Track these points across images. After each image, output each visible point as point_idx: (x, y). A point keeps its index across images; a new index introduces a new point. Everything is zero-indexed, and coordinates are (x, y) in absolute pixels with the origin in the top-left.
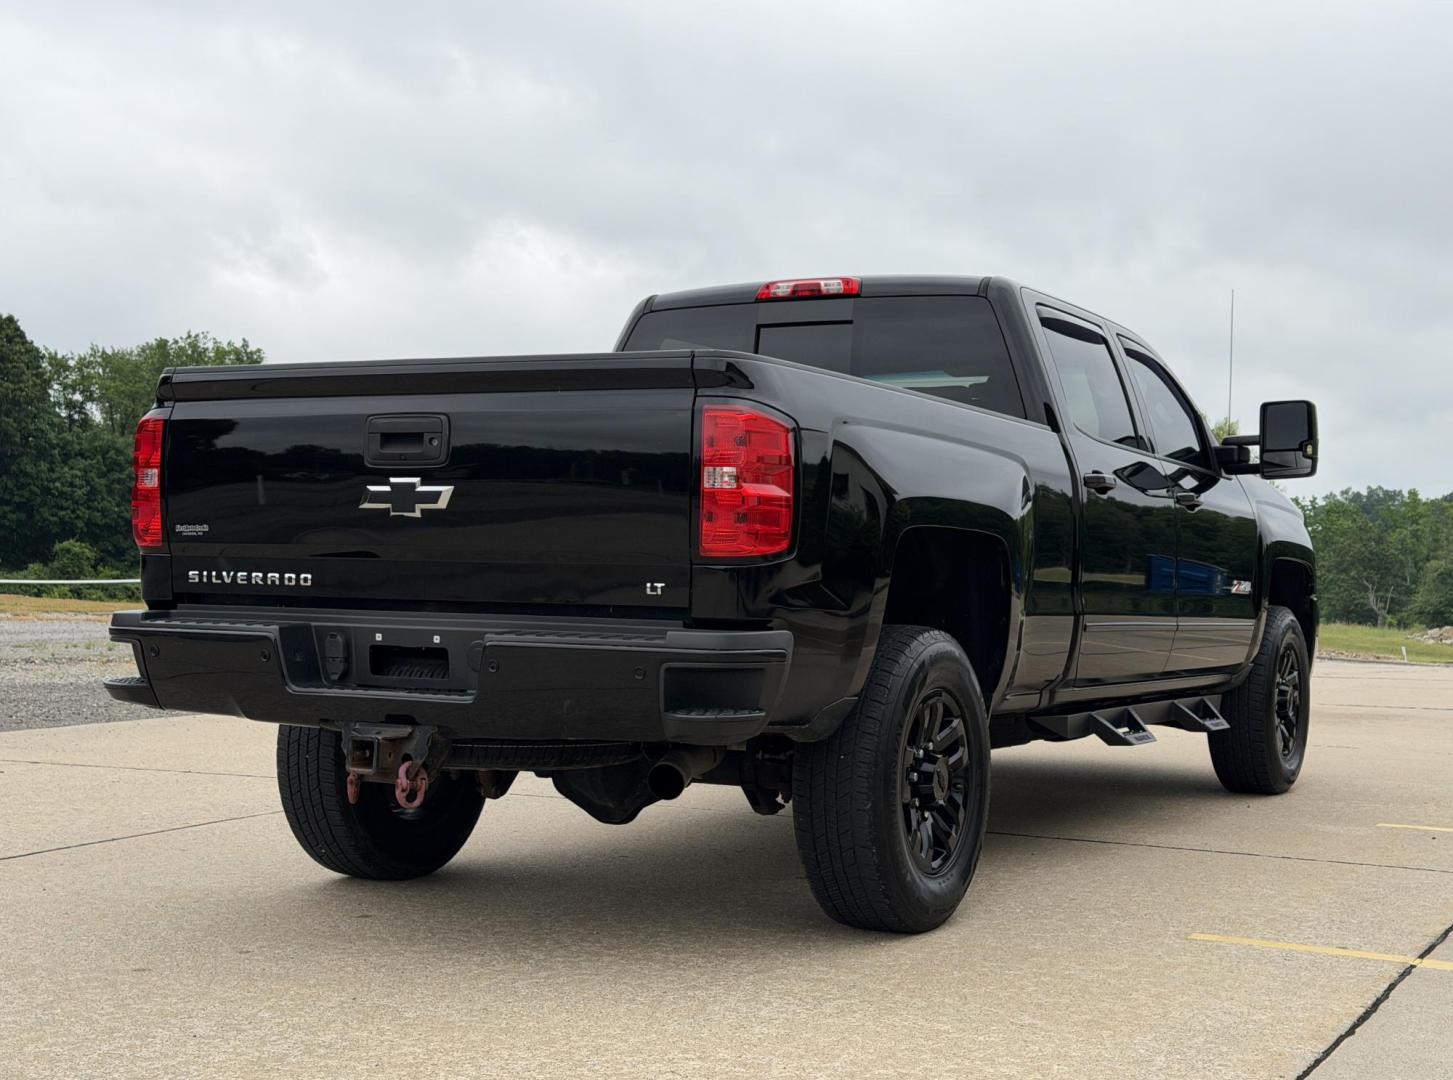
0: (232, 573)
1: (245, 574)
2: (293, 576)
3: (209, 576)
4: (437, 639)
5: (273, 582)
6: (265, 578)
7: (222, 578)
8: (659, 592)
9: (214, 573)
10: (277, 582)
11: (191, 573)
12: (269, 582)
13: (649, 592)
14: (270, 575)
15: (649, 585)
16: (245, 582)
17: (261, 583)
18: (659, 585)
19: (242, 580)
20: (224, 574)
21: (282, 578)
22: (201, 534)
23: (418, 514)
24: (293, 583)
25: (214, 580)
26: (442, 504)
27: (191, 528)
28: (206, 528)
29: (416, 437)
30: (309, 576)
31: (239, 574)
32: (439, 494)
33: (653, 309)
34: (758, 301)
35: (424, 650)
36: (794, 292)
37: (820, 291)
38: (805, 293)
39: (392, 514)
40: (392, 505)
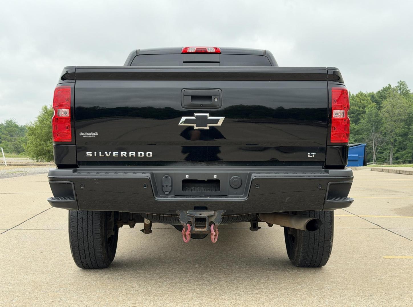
0: (110, 153)
1: (118, 152)
2: (143, 153)
3: (98, 154)
4: (215, 176)
5: (132, 156)
6: (128, 154)
7: (105, 155)
8: (313, 156)
9: (100, 153)
10: (134, 156)
11: (87, 153)
12: (130, 156)
13: (309, 156)
14: (130, 153)
15: (309, 153)
16: (118, 156)
17: (126, 156)
18: (313, 153)
19: (115, 155)
20: (106, 153)
21: (137, 154)
22: (94, 136)
23: (208, 128)
24: (143, 156)
25: (100, 155)
26: (220, 124)
27: (89, 134)
28: (97, 134)
29: (209, 98)
30: (151, 153)
31: (114, 153)
32: (218, 120)
33: (140, 54)
34: (182, 53)
35: (206, 180)
36: (196, 51)
37: (206, 51)
38: (202, 52)
39: (195, 128)
40: (195, 124)
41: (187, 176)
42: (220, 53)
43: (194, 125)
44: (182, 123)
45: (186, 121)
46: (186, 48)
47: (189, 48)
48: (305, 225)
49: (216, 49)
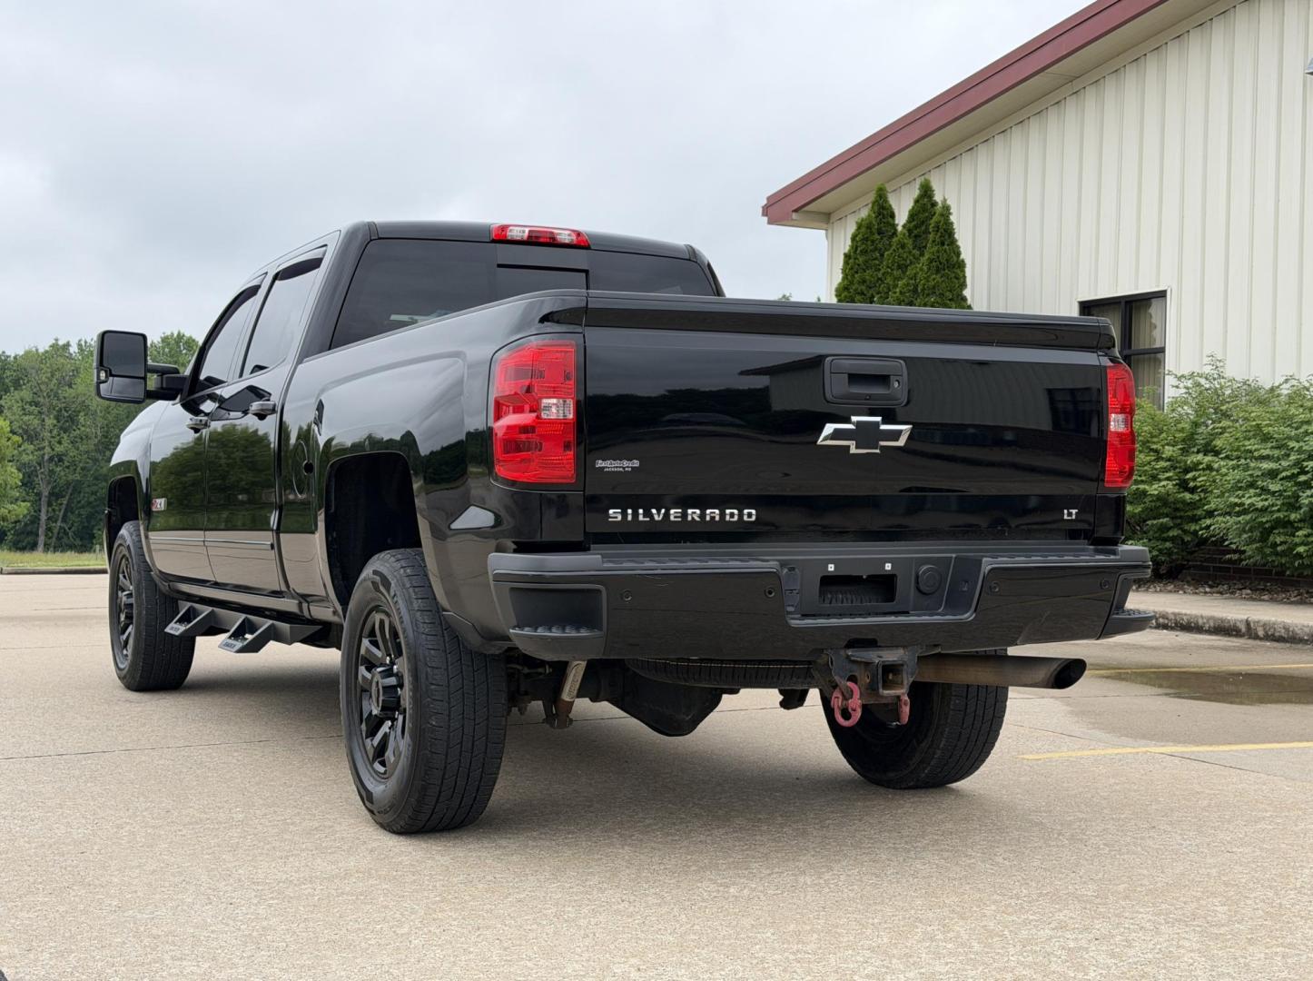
0: (663, 511)
1: (680, 510)
2: (736, 511)
3: (635, 514)
4: (888, 567)
5: (713, 518)
6: (703, 516)
7: (651, 516)
8: (1074, 517)
9: (641, 511)
10: (717, 518)
11: (611, 511)
12: (708, 518)
13: (1066, 517)
14: (708, 511)
15: (1066, 511)
16: (680, 519)
17: (698, 519)
18: (1074, 511)
19: (675, 517)
20: (654, 511)
21: (722, 515)
22: (630, 469)
23: (878, 451)
24: (736, 518)
25: (641, 518)
26: (902, 441)
27: (617, 463)
28: (636, 463)
29: (883, 379)
30: (753, 512)
31: (672, 511)
32: (899, 433)
33: (381, 236)
34: (494, 241)
35: (864, 577)
36: (529, 237)
37: (554, 239)
38: (541, 240)
39: (853, 450)
40: (854, 442)
41: (831, 568)
42: (587, 247)
43: (852, 444)
44: (825, 439)
45: (837, 435)
46: (504, 228)
47: (511, 228)
48: (1051, 675)
49: (578, 234)
